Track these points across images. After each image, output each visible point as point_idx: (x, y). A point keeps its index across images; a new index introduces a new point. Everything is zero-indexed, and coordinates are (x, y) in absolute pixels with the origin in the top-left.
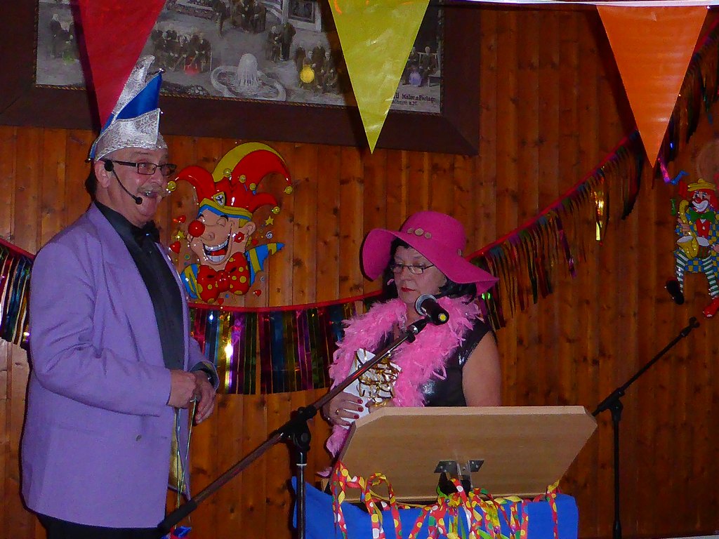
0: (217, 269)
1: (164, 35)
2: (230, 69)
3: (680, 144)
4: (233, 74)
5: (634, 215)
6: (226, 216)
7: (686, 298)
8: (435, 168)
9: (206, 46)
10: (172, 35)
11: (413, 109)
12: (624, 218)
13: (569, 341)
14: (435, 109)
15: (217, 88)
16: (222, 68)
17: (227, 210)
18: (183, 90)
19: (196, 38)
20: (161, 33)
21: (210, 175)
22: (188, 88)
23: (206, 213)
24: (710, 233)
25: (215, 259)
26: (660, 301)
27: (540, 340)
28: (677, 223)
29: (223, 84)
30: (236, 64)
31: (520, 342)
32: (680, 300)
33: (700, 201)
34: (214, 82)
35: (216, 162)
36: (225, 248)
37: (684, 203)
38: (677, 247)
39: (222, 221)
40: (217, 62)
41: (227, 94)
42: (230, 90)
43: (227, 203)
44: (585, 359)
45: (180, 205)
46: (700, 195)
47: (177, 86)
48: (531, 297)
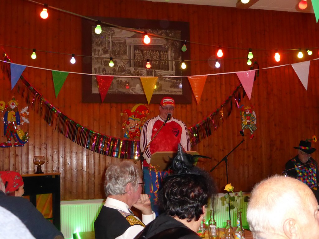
0: (133, 132)
1: (119, 81)
2: (134, 87)
3: (242, 98)
4: (135, 89)
5: (230, 116)
6: (134, 120)
7: (245, 134)
8: (182, 107)
9: (128, 83)
10: (121, 81)
11: (176, 94)
12: (228, 117)
13: (216, 146)
14: (181, 94)
15: (131, 92)
16: (132, 88)
17: (135, 119)
18: (124, 93)
19: (126, 81)
20: (118, 81)
21: (130, 111)
22: (125, 92)
23: (130, 120)
24: (250, 119)
25: (132, 129)
26: (238, 136)
27: (209, 146)
28: (241, 117)
29: (133, 91)
30: (135, 86)
31: (204, 146)
32: (243, 135)
33: (247, 112)
34: (131, 91)
35: (132, 108)
36: (135, 127)
37: (243, 112)
38: (242, 123)
39: (134, 121)
40: (131, 86)
41: (133, 93)
42: (134, 92)
43: (135, 117)
44: (220, 150)
45: (124, 118)
46: (247, 110)
47: (122, 92)
48: (206, 136)
